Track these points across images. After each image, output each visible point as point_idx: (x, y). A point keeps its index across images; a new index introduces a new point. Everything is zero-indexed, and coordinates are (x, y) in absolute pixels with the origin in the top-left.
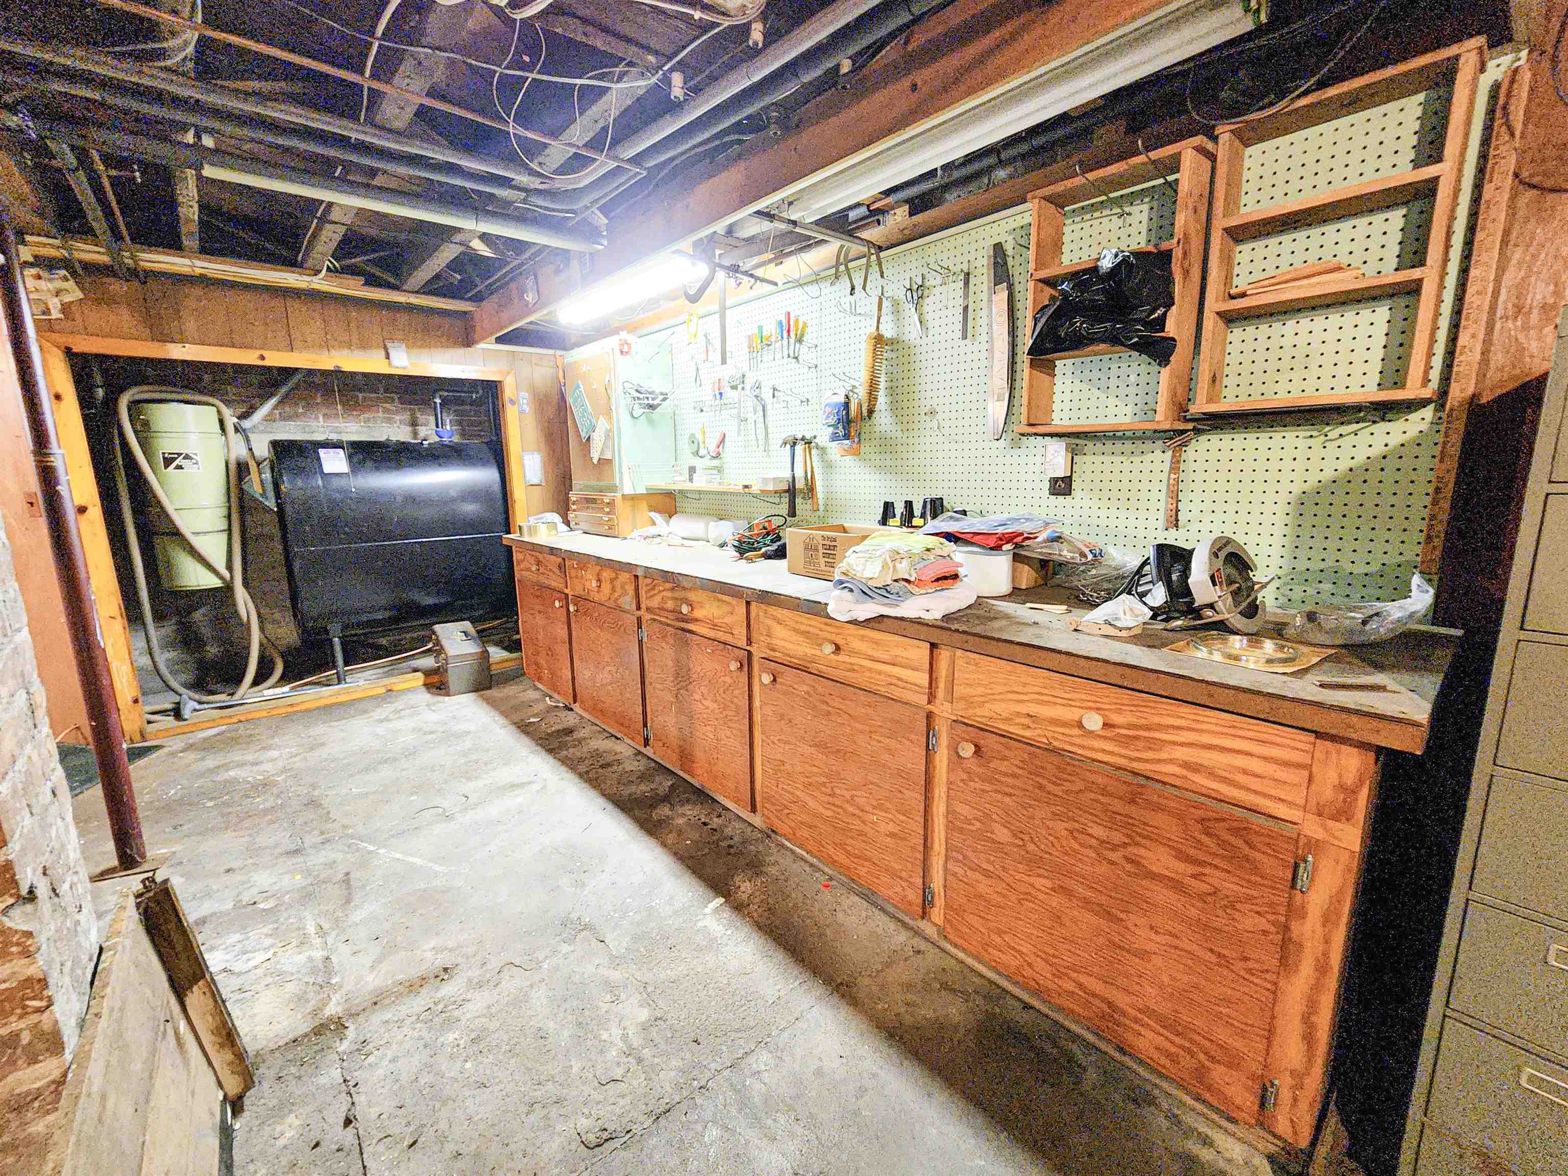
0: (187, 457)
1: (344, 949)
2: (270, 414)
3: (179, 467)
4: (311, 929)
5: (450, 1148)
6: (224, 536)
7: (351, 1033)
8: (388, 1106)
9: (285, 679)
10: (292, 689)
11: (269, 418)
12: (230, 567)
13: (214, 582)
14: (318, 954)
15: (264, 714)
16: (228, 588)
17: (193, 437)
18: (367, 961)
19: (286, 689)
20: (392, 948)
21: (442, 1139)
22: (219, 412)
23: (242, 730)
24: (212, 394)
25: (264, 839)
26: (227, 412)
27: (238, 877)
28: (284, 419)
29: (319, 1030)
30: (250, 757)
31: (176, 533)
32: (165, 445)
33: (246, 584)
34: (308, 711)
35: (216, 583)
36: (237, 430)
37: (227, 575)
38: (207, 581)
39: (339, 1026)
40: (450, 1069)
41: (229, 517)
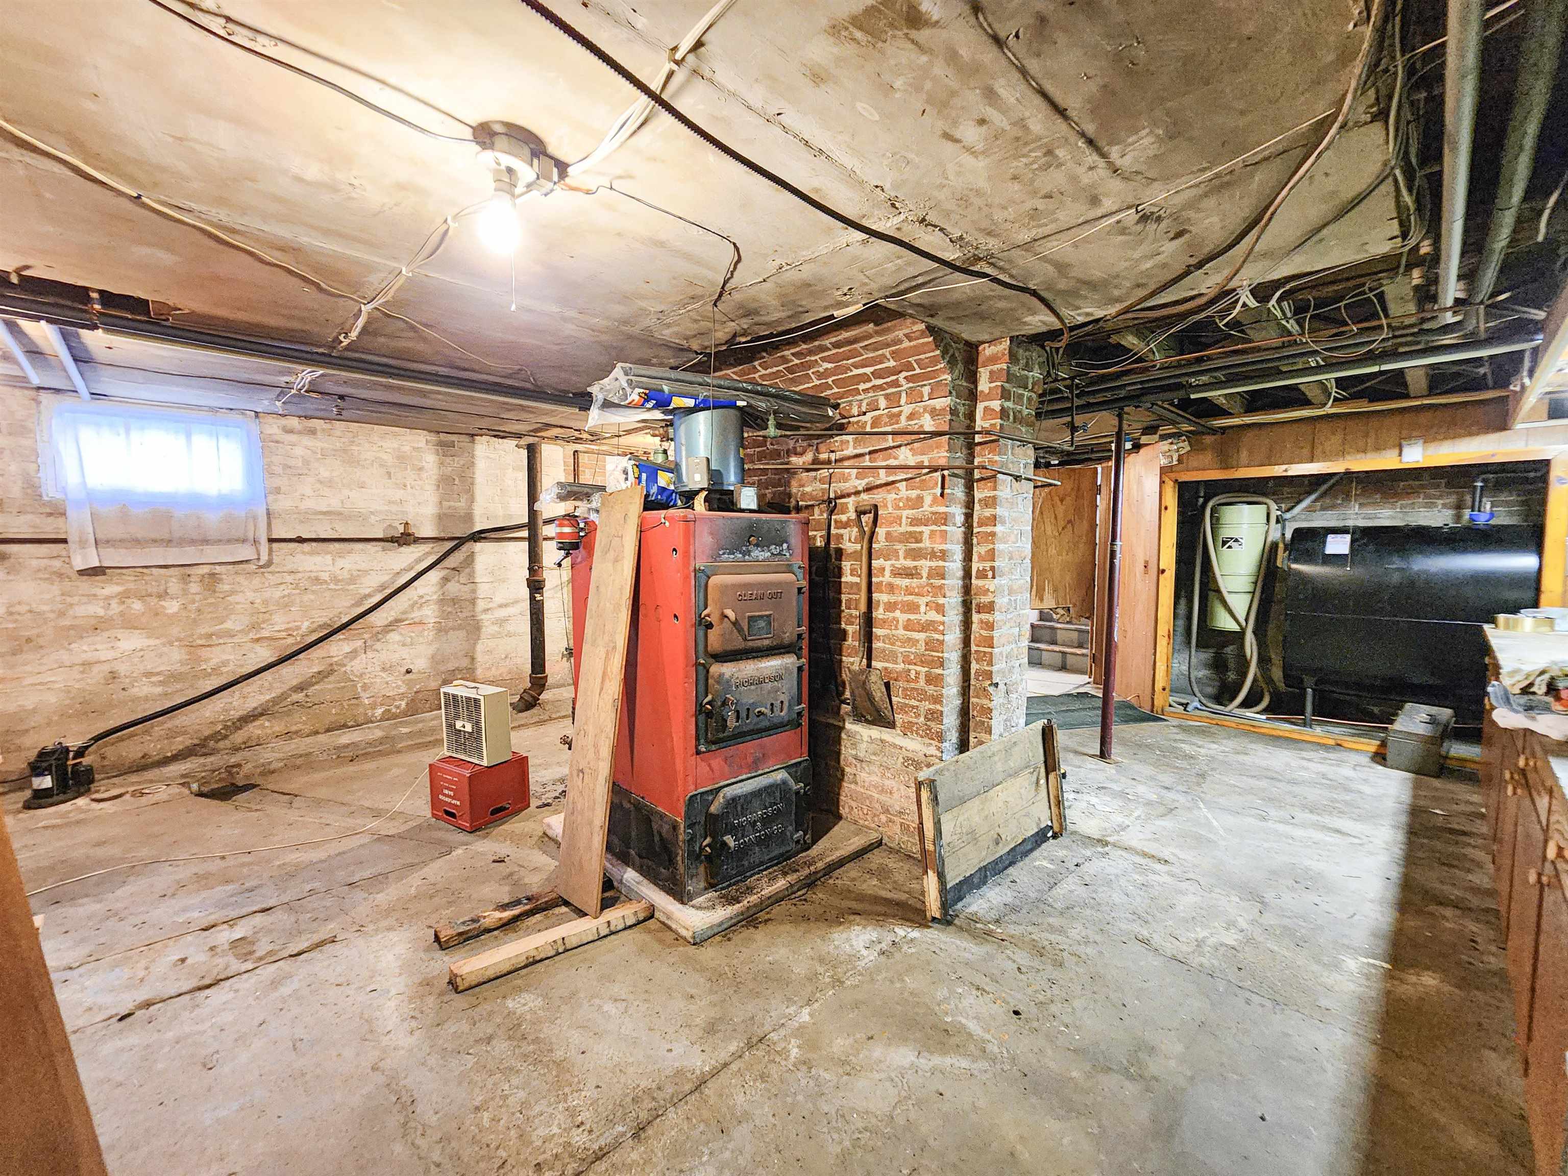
0: (1236, 540)
1: (1139, 828)
2: (1309, 507)
3: (1230, 547)
4: (1136, 814)
5: (1094, 895)
6: (1249, 597)
7: (1106, 849)
8: (1092, 872)
9: (1264, 711)
10: (1268, 719)
11: (1309, 509)
12: (1247, 620)
13: (1235, 627)
14: (1127, 822)
15: (1234, 725)
16: (1241, 635)
17: (1245, 526)
18: (1141, 836)
19: (1264, 717)
20: (1157, 840)
21: (1095, 891)
22: (1268, 508)
23: (1214, 729)
24: (1265, 494)
25: (1160, 777)
26: (1274, 506)
27: (1134, 783)
28: (1323, 509)
29: (1099, 841)
30: (1200, 743)
31: (1218, 591)
32: (1225, 533)
33: (1255, 632)
34: (1264, 734)
35: (1236, 628)
36: (1278, 522)
37: (1244, 624)
38: (1232, 626)
39: (1107, 844)
40: (1123, 882)
41: (1255, 583)
